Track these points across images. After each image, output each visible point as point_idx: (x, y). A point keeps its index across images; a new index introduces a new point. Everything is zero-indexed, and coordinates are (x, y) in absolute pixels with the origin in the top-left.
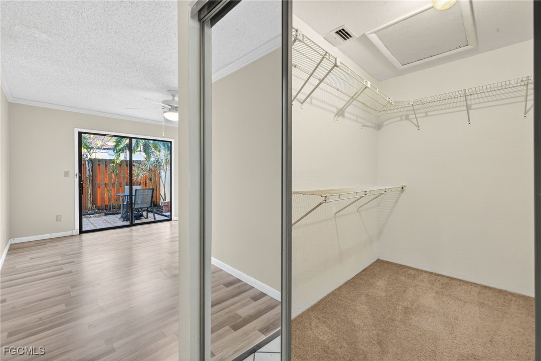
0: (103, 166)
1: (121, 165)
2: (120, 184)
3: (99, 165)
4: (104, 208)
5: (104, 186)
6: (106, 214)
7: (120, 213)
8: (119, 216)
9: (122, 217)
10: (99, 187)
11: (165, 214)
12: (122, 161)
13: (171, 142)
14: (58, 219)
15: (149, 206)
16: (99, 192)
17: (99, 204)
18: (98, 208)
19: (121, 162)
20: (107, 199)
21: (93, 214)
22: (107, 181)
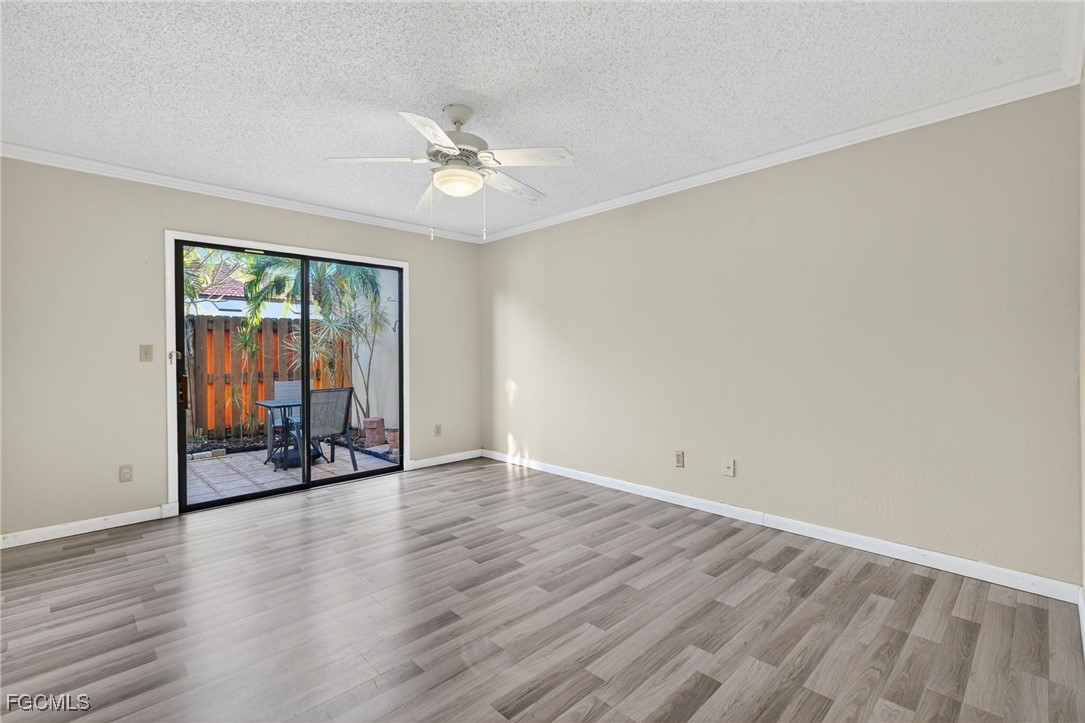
0: (219, 334)
1: (260, 331)
2: (260, 375)
3: (210, 331)
4: (224, 434)
5: (222, 380)
6: (229, 451)
7: (264, 448)
8: (264, 454)
9: (271, 459)
10: (212, 384)
11: (372, 449)
12: (264, 322)
13: (400, 270)
14: (125, 475)
15: (340, 431)
16: (210, 394)
17: (211, 425)
18: (209, 435)
19: (261, 323)
20: (228, 413)
21: (199, 451)
22: (229, 370)
